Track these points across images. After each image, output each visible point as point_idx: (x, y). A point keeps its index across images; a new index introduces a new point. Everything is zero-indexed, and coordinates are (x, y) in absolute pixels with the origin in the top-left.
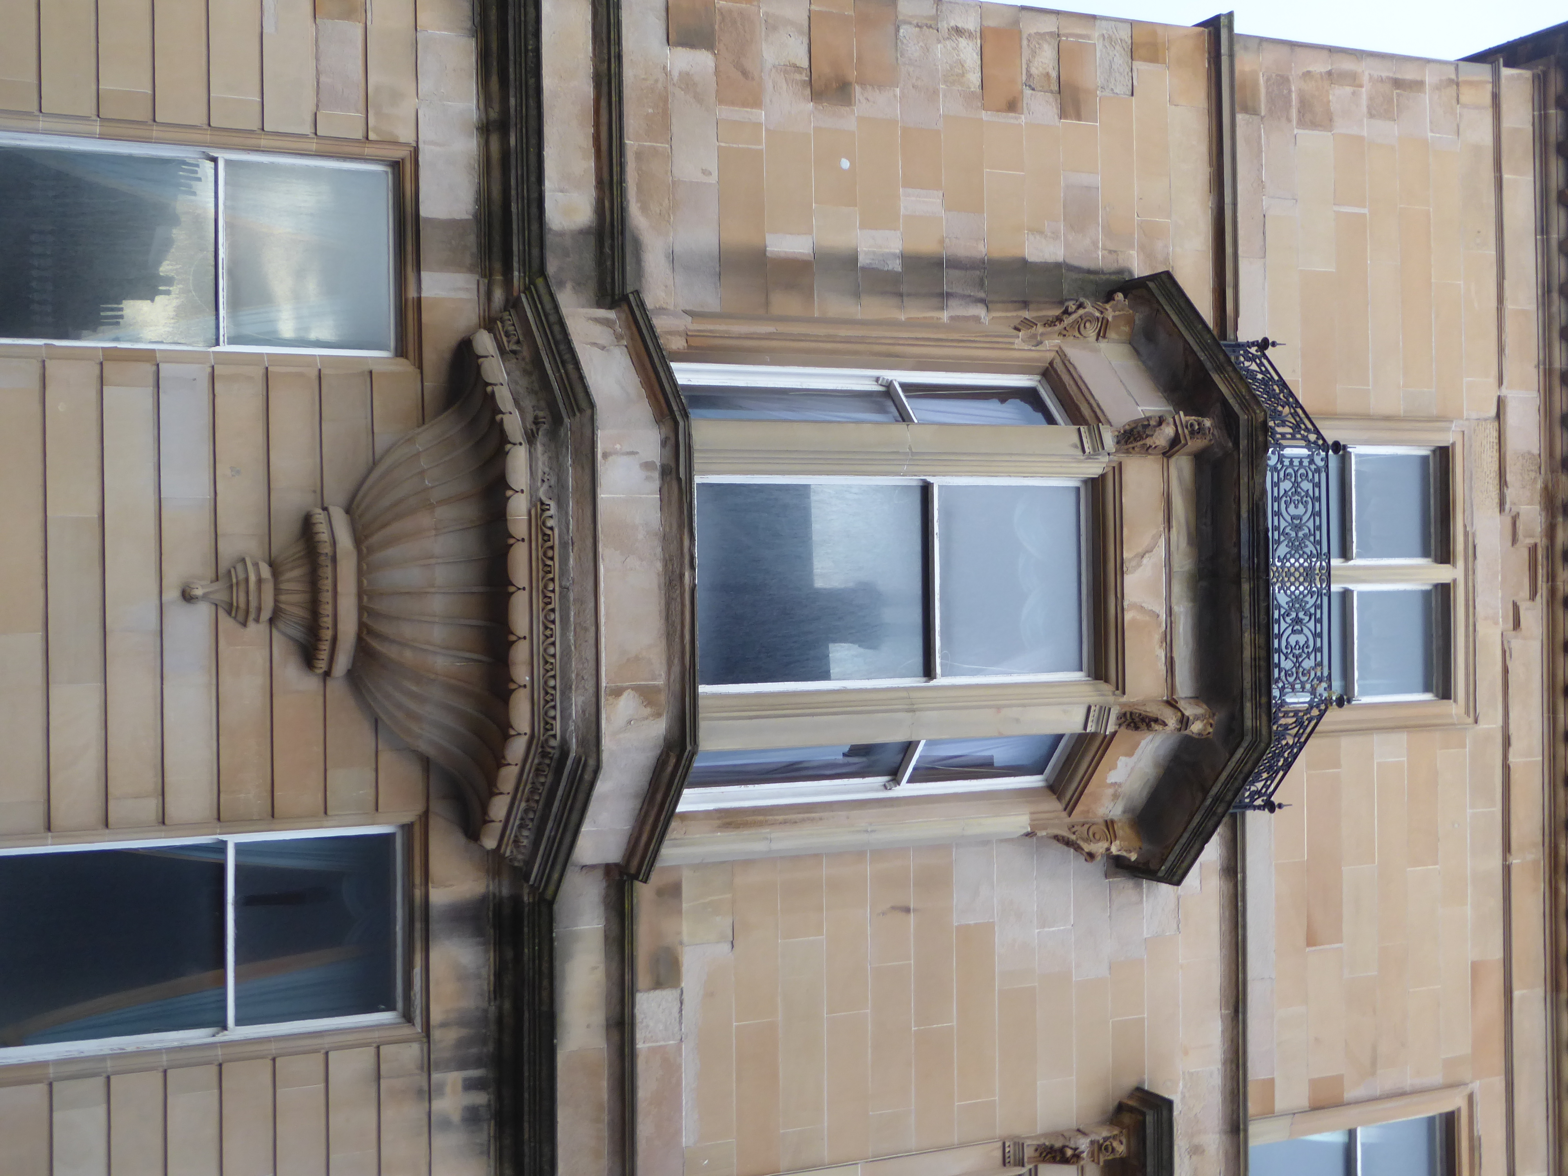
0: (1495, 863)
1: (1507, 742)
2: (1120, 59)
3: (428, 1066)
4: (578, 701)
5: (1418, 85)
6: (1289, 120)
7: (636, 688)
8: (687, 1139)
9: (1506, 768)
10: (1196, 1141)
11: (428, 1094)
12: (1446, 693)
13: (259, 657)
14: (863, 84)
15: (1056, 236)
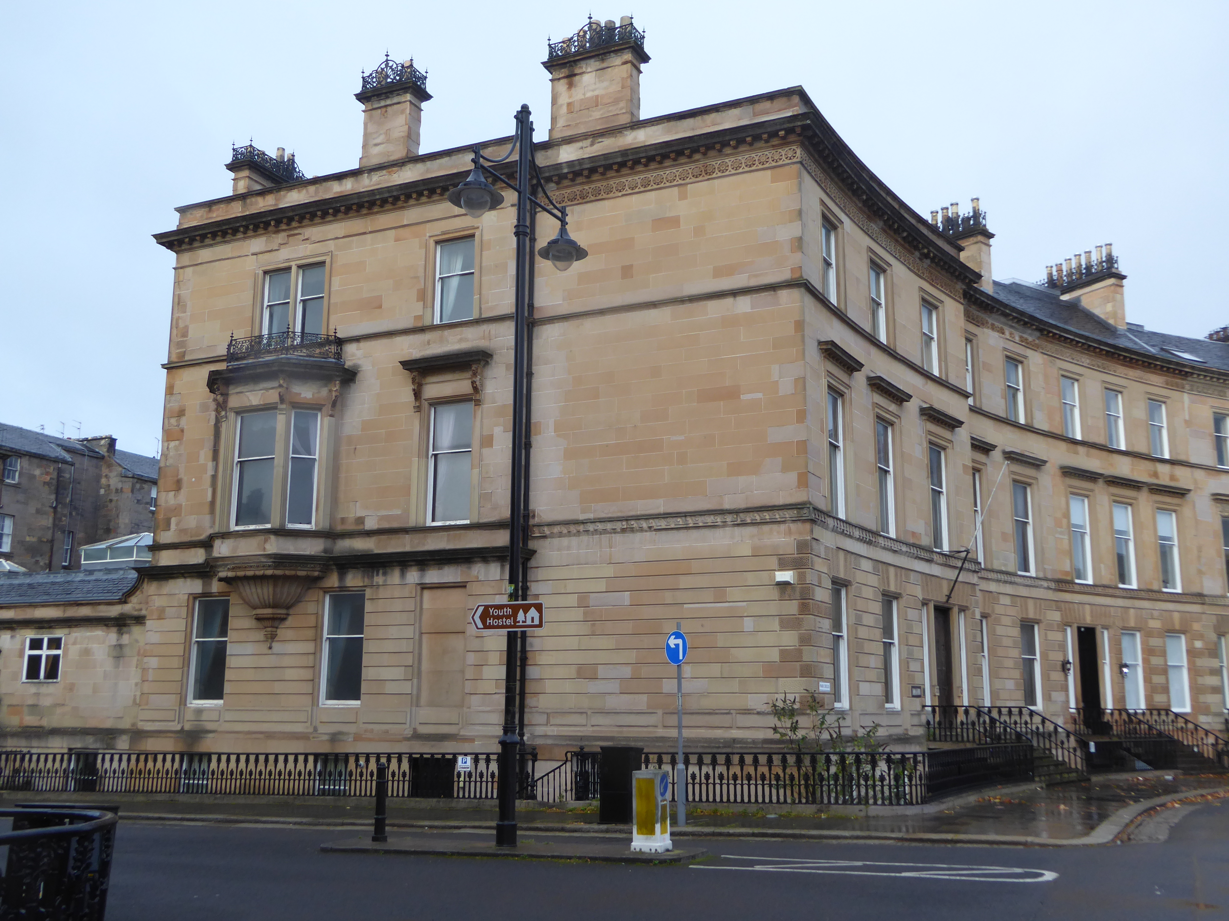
0: (369, 236)
1: (337, 238)
2: (173, 398)
3: (372, 586)
4: (263, 560)
5: (179, 295)
6: (186, 341)
7: (265, 543)
8: (399, 512)
9: (344, 237)
10: (426, 343)
11: (378, 586)
12: (324, 262)
13: (284, 630)
14: (178, 475)
15: (210, 415)
